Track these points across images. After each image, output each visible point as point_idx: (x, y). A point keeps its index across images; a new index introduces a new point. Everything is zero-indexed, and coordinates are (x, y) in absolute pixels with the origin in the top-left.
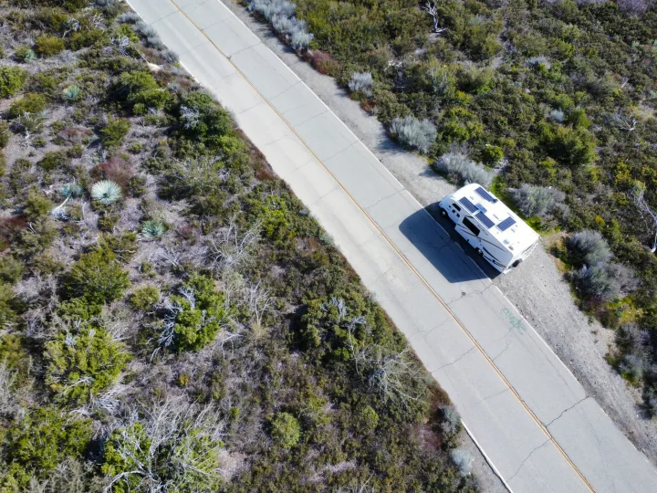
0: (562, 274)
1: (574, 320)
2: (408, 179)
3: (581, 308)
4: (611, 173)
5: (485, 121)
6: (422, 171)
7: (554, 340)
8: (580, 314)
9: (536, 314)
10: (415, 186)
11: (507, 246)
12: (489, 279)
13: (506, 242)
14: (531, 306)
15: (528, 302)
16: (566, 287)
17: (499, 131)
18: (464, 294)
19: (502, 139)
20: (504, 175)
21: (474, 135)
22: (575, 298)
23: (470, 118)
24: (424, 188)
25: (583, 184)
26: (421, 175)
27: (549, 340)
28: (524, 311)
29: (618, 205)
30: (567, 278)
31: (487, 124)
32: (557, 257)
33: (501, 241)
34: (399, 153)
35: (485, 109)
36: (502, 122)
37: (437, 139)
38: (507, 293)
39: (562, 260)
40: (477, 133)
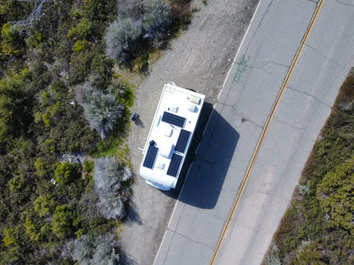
0: (162, 52)
1: (205, 23)
2: (153, 232)
3: (189, 23)
4: (7, 60)
5: (26, 200)
6: (135, 225)
7: (236, 30)
8: (194, 21)
9: (222, 55)
10: (157, 221)
11: (200, 107)
12: (214, 107)
13: (196, 110)
14: (216, 62)
15: (214, 65)
16: (174, 43)
17: (31, 181)
18: (243, 120)
19: (40, 173)
20: (87, 150)
21: (52, 202)
22: (181, 31)
23: (34, 217)
24: (154, 212)
25: (42, 79)
26: (140, 223)
27: (239, 34)
28: (226, 65)
29: (44, 39)
30: (164, 47)
31: (29, 196)
32: (147, 64)
33: (197, 115)
34: (129, 257)
35: (10, 208)
36: (16, 185)
37: (84, 233)
38: (218, 87)
39: (147, 58)
40: (48, 200)
